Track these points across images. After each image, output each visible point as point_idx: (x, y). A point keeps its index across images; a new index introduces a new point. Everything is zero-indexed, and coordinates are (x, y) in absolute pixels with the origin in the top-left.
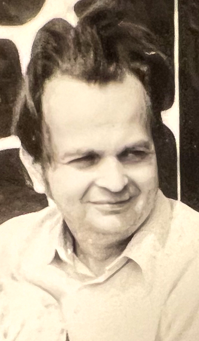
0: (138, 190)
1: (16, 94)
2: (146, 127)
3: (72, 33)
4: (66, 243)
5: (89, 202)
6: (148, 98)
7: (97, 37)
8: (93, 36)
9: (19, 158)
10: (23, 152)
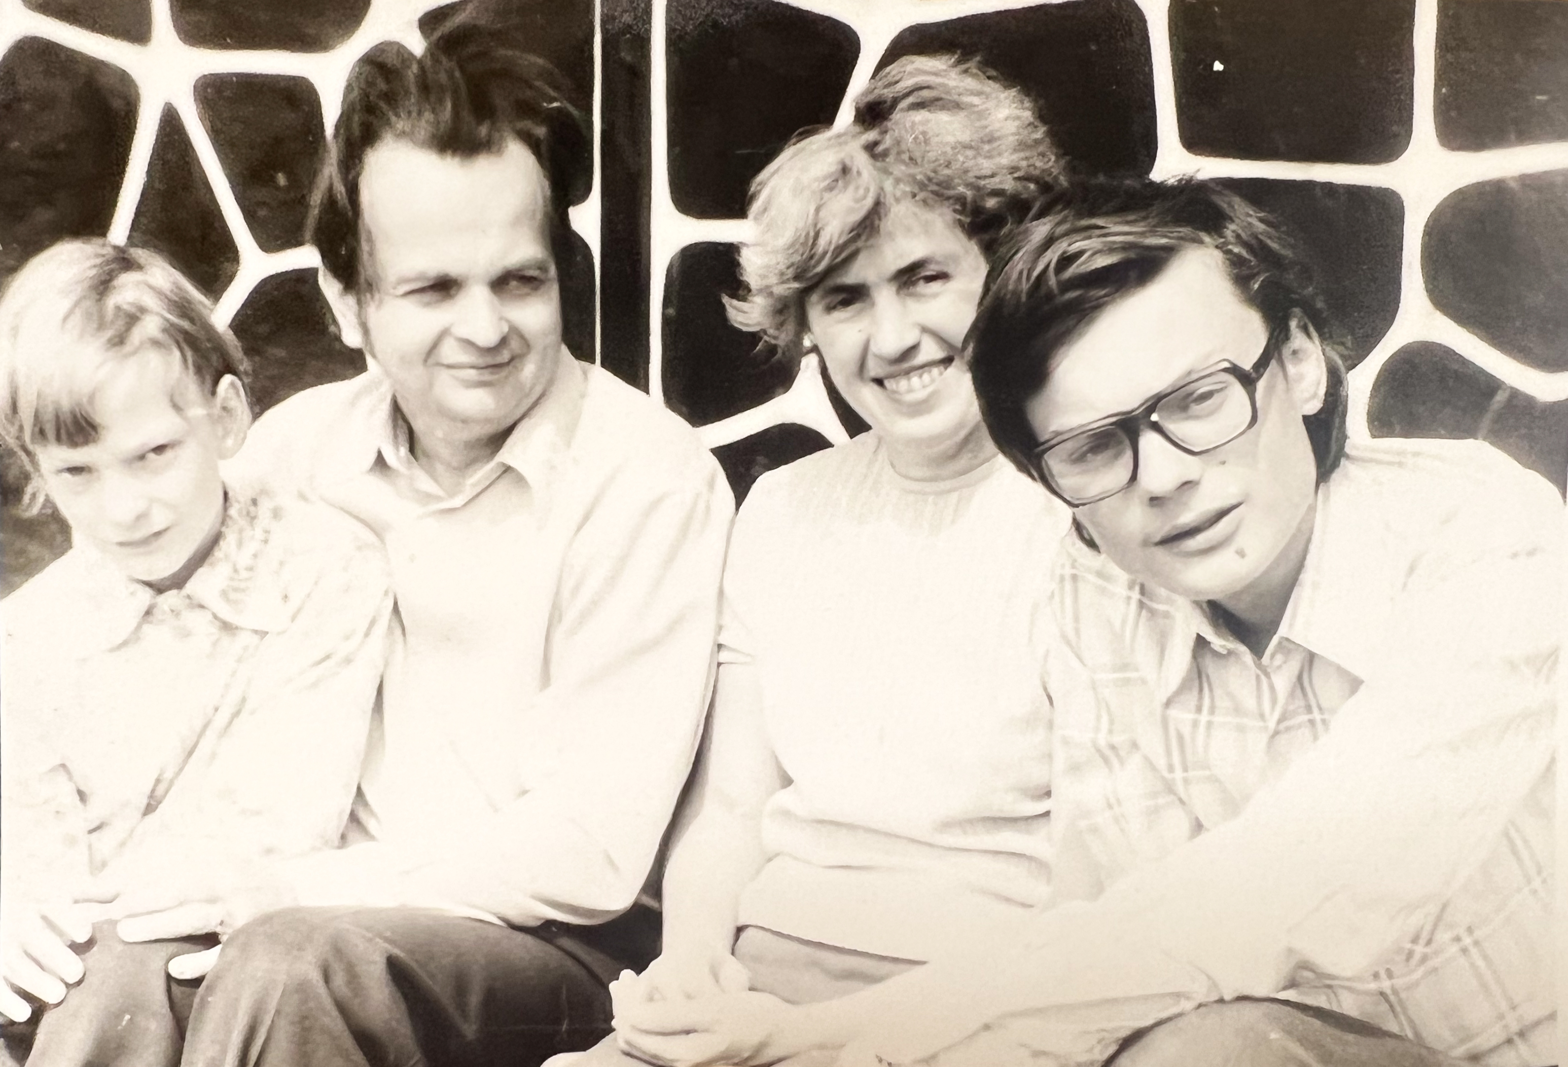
0: (527, 345)
1: (314, 174)
2: (542, 233)
3: (415, 68)
4: (396, 436)
5: (439, 364)
6: (546, 184)
7: (457, 74)
8: (451, 77)
9: (318, 285)
10: (325, 276)
